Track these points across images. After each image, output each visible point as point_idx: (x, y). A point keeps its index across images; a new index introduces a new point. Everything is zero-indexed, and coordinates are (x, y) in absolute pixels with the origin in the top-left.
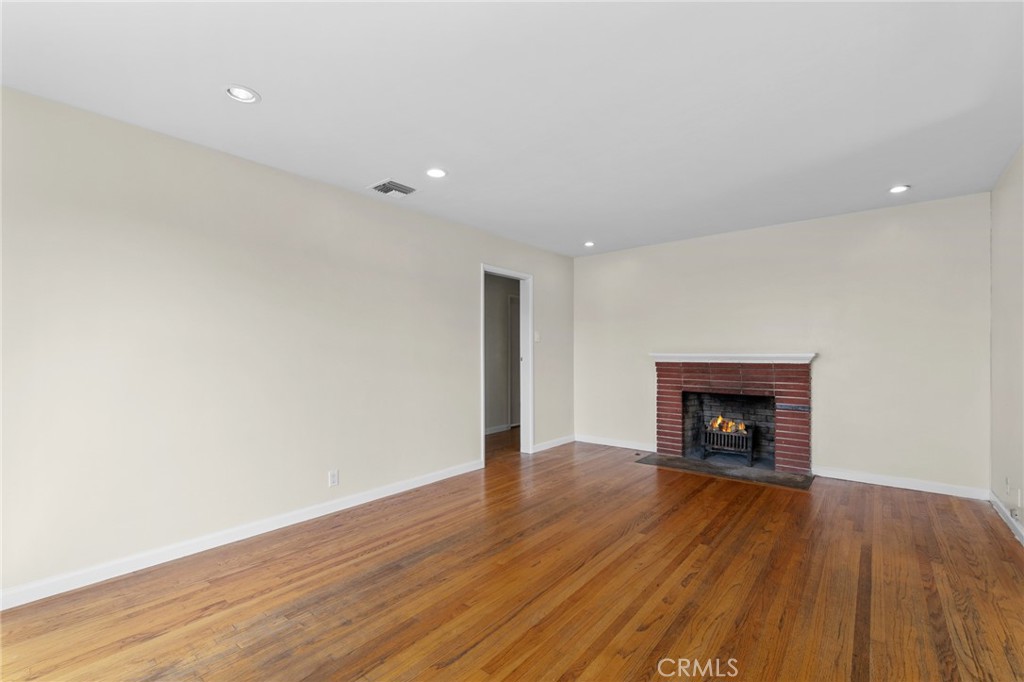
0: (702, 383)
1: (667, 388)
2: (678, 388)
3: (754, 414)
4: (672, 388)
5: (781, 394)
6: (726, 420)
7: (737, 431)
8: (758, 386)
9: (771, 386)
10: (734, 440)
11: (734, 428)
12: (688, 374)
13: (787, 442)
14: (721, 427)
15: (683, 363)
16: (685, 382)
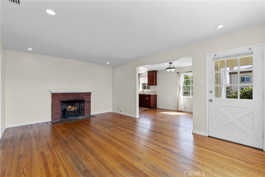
0: (67, 98)
1: (56, 101)
2: (59, 100)
3: (74, 105)
4: (58, 100)
5: (86, 99)
6: (72, 107)
7: (75, 109)
8: (81, 98)
9: (84, 98)
10: (74, 112)
11: (74, 108)
12: (63, 96)
13: (87, 109)
14: (70, 109)
15: (62, 93)
16: (62, 98)
